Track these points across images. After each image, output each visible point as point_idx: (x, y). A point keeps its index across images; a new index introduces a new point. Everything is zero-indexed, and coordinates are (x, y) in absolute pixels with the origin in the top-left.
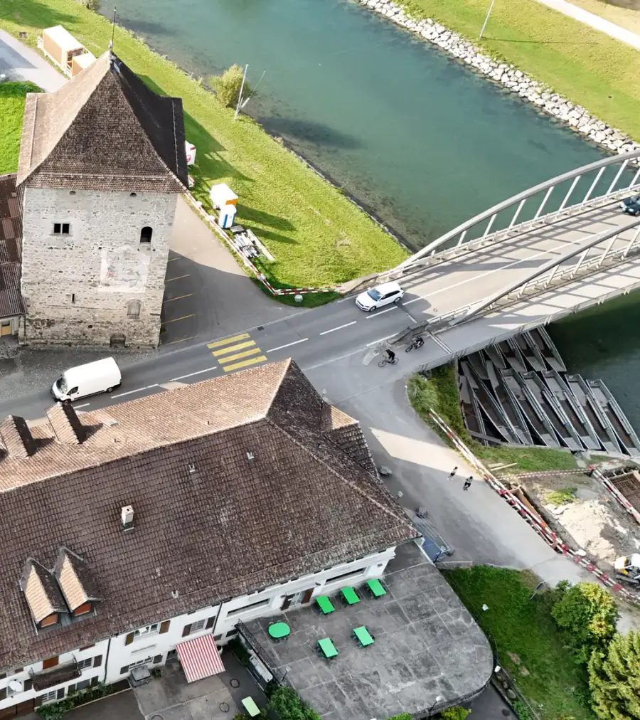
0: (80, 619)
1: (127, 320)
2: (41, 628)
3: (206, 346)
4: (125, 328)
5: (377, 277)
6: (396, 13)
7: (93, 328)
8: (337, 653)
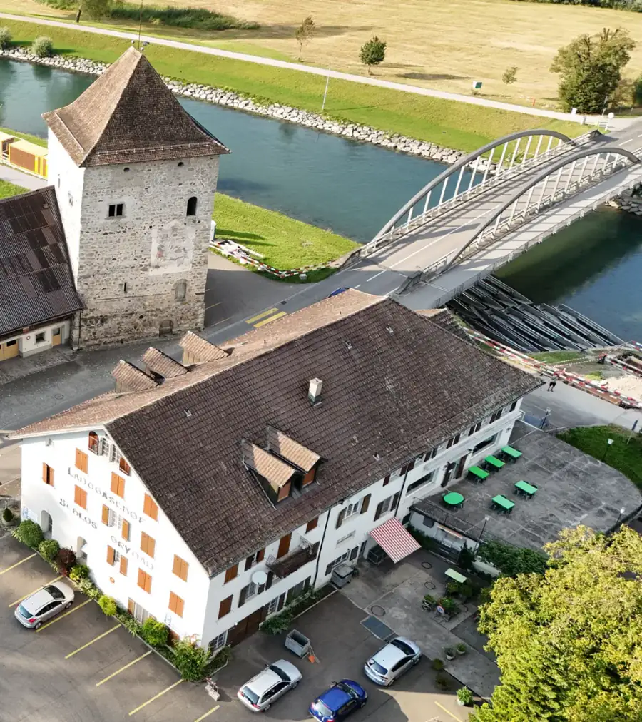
0: (307, 490)
1: (174, 305)
2: (278, 503)
3: (244, 322)
4: (173, 314)
5: (360, 250)
6: (246, 105)
7: (144, 318)
8: (513, 504)
